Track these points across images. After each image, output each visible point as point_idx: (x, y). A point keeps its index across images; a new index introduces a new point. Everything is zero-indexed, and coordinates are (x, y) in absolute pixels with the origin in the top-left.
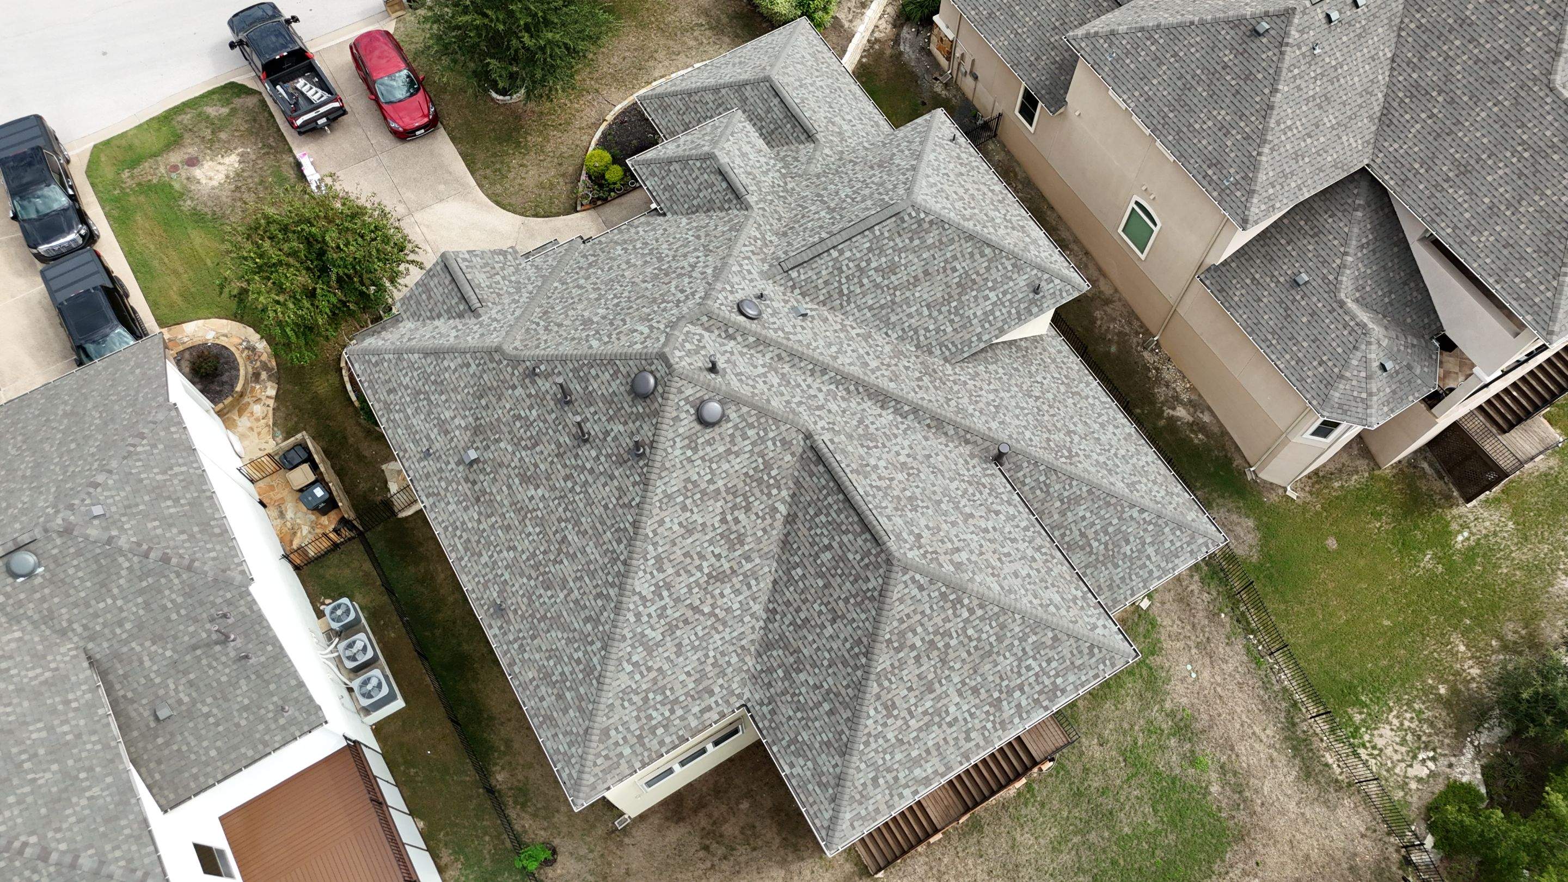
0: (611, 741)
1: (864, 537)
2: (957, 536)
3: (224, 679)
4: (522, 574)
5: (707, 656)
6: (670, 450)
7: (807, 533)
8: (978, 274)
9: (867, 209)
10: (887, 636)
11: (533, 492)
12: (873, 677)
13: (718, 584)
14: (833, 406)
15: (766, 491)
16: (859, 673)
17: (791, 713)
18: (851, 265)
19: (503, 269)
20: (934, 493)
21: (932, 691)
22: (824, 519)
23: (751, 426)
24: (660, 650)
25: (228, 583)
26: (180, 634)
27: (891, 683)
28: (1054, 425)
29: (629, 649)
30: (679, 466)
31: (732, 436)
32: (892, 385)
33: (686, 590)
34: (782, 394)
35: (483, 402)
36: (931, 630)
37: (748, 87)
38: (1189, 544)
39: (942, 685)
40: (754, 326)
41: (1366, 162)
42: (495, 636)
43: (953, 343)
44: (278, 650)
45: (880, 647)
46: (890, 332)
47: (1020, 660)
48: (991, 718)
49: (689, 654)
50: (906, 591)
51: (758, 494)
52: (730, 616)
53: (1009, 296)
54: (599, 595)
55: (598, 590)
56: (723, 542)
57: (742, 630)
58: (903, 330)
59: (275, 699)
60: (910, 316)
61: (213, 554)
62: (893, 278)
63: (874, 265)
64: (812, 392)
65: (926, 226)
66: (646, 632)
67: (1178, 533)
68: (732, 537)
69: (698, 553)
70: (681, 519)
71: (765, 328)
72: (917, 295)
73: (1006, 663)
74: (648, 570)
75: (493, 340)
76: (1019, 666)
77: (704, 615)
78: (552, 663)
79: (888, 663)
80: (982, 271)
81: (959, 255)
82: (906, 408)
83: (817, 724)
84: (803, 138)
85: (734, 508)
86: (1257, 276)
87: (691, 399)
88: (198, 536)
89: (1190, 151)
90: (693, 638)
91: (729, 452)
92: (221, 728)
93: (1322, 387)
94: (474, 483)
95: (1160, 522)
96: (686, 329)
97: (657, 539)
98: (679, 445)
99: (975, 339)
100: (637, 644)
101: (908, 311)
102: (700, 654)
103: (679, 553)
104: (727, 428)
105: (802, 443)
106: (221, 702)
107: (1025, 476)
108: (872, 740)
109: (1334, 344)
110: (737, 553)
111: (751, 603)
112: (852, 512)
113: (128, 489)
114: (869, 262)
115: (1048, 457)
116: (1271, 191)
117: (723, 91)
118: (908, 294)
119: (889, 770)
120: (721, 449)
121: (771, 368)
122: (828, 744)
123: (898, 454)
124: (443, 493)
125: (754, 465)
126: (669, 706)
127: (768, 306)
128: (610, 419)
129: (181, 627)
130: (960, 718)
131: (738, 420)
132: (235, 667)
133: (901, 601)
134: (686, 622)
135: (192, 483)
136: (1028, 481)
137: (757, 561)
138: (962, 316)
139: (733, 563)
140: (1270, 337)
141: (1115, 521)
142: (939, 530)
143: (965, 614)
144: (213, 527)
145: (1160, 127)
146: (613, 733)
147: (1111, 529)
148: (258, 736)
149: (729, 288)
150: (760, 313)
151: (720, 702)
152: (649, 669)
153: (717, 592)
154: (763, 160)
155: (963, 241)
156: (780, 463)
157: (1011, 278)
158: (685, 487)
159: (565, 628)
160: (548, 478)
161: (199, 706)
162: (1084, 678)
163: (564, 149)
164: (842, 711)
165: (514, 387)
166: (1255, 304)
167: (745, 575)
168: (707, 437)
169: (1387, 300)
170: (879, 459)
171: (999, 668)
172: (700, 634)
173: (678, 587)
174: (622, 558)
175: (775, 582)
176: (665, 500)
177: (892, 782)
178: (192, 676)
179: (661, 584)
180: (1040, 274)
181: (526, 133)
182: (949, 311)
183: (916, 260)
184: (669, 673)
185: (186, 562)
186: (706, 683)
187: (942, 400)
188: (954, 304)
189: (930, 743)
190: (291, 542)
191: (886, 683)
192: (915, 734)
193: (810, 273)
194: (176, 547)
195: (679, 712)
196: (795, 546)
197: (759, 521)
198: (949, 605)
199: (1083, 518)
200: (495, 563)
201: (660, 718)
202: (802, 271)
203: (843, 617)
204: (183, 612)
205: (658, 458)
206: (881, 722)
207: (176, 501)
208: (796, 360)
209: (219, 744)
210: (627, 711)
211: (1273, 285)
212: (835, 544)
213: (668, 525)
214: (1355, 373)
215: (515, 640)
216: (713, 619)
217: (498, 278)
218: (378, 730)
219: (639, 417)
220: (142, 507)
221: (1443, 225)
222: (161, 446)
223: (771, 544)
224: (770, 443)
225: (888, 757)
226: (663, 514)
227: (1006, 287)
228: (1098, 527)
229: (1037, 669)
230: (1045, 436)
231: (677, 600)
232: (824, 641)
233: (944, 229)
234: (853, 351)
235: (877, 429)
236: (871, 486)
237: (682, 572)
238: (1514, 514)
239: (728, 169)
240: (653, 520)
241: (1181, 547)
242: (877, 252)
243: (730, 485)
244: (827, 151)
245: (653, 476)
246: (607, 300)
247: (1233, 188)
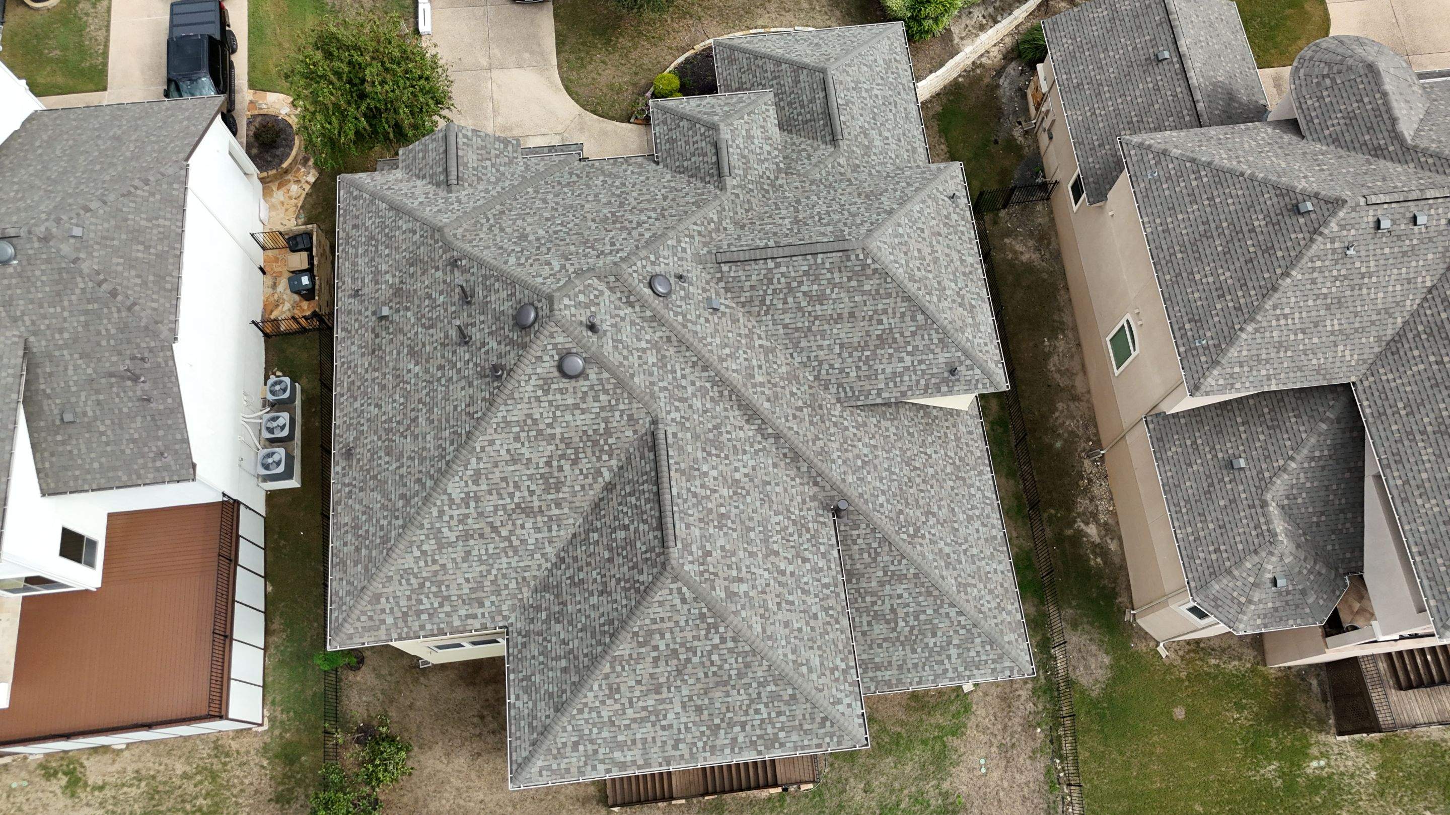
0: (379, 607)
1: (656, 533)
2: (748, 567)
3: (125, 410)
4: (376, 433)
5: (489, 572)
6: (523, 383)
7: (616, 506)
8: (902, 334)
9: (824, 234)
10: (636, 629)
11: (412, 366)
12: (608, 658)
13: (523, 516)
14: (697, 404)
15: (597, 454)
16: (600, 649)
17: (536, 654)
18: (783, 280)
19: (497, 156)
20: (751, 519)
21: (658, 692)
22: (634, 501)
23: (606, 392)
24: (450, 549)
25: (156, 335)
26: (104, 359)
27: (623, 669)
28: (917, 501)
29: (423, 537)
30: (526, 400)
31: (585, 393)
32: (767, 405)
33: (492, 509)
34: (651, 374)
35: (412, 270)
36: (678, 640)
37: (805, 72)
38: (994, 661)
39: (669, 691)
40: (656, 303)
41: (1353, 379)
42: (337, 473)
43: (851, 388)
44: (176, 405)
45: (626, 636)
46: (795, 355)
47: (752, 701)
48: (705, 739)
49: (474, 564)
50: (669, 597)
51: (589, 454)
52: (523, 547)
53: (923, 367)
54: (419, 481)
55: (420, 476)
56: (541, 482)
57: (530, 563)
58: (809, 358)
59: (160, 443)
60: (820, 347)
61: (155, 305)
62: (818, 307)
63: (804, 288)
64: (684, 383)
65: (869, 272)
66: (443, 530)
67: (988, 647)
68: (551, 481)
69: (515, 482)
70: (511, 447)
71: (667, 307)
72: (835, 331)
73: (738, 698)
74: (465, 478)
75: (444, 219)
76: (749, 706)
77: (500, 536)
78: (364, 518)
79: (627, 652)
80: (907, 334)
81: (890, 311)
82: (770, 431)
83: (551, 674)
84: (828, 138)
85: (562, 457)
86: (1199, 442)
87: (559, 346)
88: (151, 285)
89: (1179, 298)
90: (483, 552)
91: (576, 406)
92: (109, 449)
93: (1207, 573)
94: (377, 336)
95: (974, 630)
96: (590, 282)
97: (483, 455)
98: (533, 382)
99: (874, 392)
100: (431, 536)
101: (820, 343)
102: (484, 568)
103: (498, 475)
104: (583, 385)
105: (647, 425)
106: (117, 427)
107: (859, 536)
108: (586, 710)
109: (1238, 539)
110: (550, 497)
111: (547, 544)
112: (657, 506)
113: (113, 223)
114: (801, 283)
115: (889, 528)
116: (1237, 369)
117: (784, 66)
118: (826, 327)
119: (592, 742)
120: (570, 401)
121: (655, 346)
122: (551, 695)
123: (736, 470)
124: (353, 332)
125: (595, 427)
126: (440, 600)
127: (683, 289)
128: (491, 333)
129: (107, 354)
130: (675, 727)
131: (596, 382)
132: (137, 404)
133: (661, 604)
134: (482, 536)
135: (167, 238)
136: (860, 541)
137: (566, 511)
138: (870, 367)
139: (543, 504)
140: (1182, 504)
141: (930, 612)
142: (734, 554)
143: (717, 640)
144: (167, 282)
145: (1163, 262)
146: (383, 600)
147: (922, 617)
148: (136, 467)
149: (652, 258)
150: (670, 292)
151: (487, 615)
152: (434, 562)
153: (519, 522)
154: (767, 148)
155: (899, 299)
156: (620, 435)
157: (932, 351)
158: (525, 421)
159: (386, 495)
160: (427, 361)
161: (99, 423)
162: (806, 743)
163: (646, 60)
164: (573, 674)
165: (437, 269)
166: (1184, 467)
167: (550, 518)
168: (562, 386)
169: (1315, 519)
170: (713, 468)
171: (730, 699)
172: (491, 551)
173: (486, 503)
174: (448, 458)
175: (574, 535)
176: (502, 425)
177: (590, 752)
178: (101, 397)
179: (472, 494)
180: (963, 358)
181: (620, 34)
182: (860, 358)
183: (847, 300)
184: (451, 572)
185: (128, 303)
186: (480, 594)
187: (810, 436)
188: (867, 353)
189: (639, 736)
190: (272, 311)
191: (619, 669)
192: (628, 722)
193: (741, 273)
194: (128, 288)
195: (447, 608)
196: (602, 513)
197: (581, 477)
198: (705, 626)
199: (900, 596)
200: (362, 412)
201: (429, 606)
202: (734, 268)
203: (610, 594)
204: (112, 342)
205: (510, 387)
206: (600, 699)
207: (148, 248)
208: (684, 348)
209: (103, 460)
210: (402, 588)
211: (1209, 457)
212: (632, 527)
213: (497, 447)
214: (1244, 575)
215: (349, 484)
216: (507, 544)
217: (488, 163)
218: (272, 497)
219: (512, 342)
220: (116, 243)
221: (1396, 474)
222: (158, 197)
223: (585, 501)
224: (617, 414)
225: (595, 730)
226: (496, 436)
227: (924, 357)
228: (911, 610)
229: (765, 716)
230: (899, 507)
231: (481, 514)
232: (587, 607)
233: (885, 281)
234: (746, 359)
235: (729, 440)
236: (689, 490)
237: (494, 492)
238: (1383, 766)
239: (724, 146)
240: (485, 438)
241: (986, 662)
242: (812, 278)
243: (566, 435)
244: (842, 161)
245: (499, 400)
246: (554, 223)
247: (1201, 351)
